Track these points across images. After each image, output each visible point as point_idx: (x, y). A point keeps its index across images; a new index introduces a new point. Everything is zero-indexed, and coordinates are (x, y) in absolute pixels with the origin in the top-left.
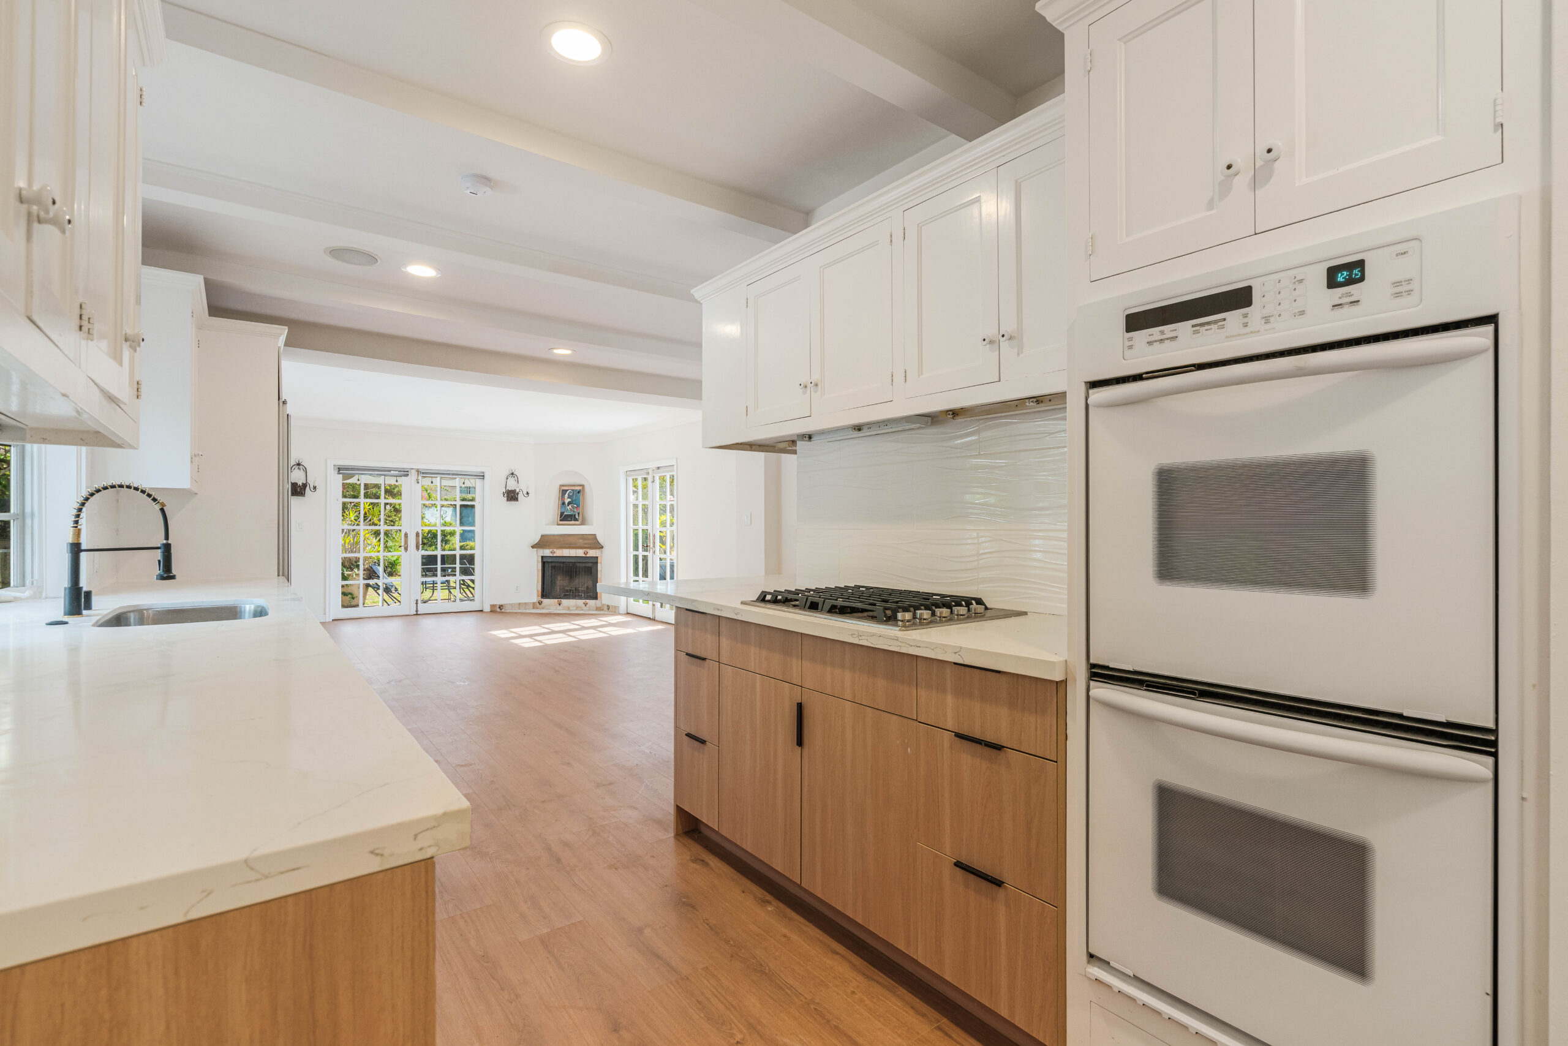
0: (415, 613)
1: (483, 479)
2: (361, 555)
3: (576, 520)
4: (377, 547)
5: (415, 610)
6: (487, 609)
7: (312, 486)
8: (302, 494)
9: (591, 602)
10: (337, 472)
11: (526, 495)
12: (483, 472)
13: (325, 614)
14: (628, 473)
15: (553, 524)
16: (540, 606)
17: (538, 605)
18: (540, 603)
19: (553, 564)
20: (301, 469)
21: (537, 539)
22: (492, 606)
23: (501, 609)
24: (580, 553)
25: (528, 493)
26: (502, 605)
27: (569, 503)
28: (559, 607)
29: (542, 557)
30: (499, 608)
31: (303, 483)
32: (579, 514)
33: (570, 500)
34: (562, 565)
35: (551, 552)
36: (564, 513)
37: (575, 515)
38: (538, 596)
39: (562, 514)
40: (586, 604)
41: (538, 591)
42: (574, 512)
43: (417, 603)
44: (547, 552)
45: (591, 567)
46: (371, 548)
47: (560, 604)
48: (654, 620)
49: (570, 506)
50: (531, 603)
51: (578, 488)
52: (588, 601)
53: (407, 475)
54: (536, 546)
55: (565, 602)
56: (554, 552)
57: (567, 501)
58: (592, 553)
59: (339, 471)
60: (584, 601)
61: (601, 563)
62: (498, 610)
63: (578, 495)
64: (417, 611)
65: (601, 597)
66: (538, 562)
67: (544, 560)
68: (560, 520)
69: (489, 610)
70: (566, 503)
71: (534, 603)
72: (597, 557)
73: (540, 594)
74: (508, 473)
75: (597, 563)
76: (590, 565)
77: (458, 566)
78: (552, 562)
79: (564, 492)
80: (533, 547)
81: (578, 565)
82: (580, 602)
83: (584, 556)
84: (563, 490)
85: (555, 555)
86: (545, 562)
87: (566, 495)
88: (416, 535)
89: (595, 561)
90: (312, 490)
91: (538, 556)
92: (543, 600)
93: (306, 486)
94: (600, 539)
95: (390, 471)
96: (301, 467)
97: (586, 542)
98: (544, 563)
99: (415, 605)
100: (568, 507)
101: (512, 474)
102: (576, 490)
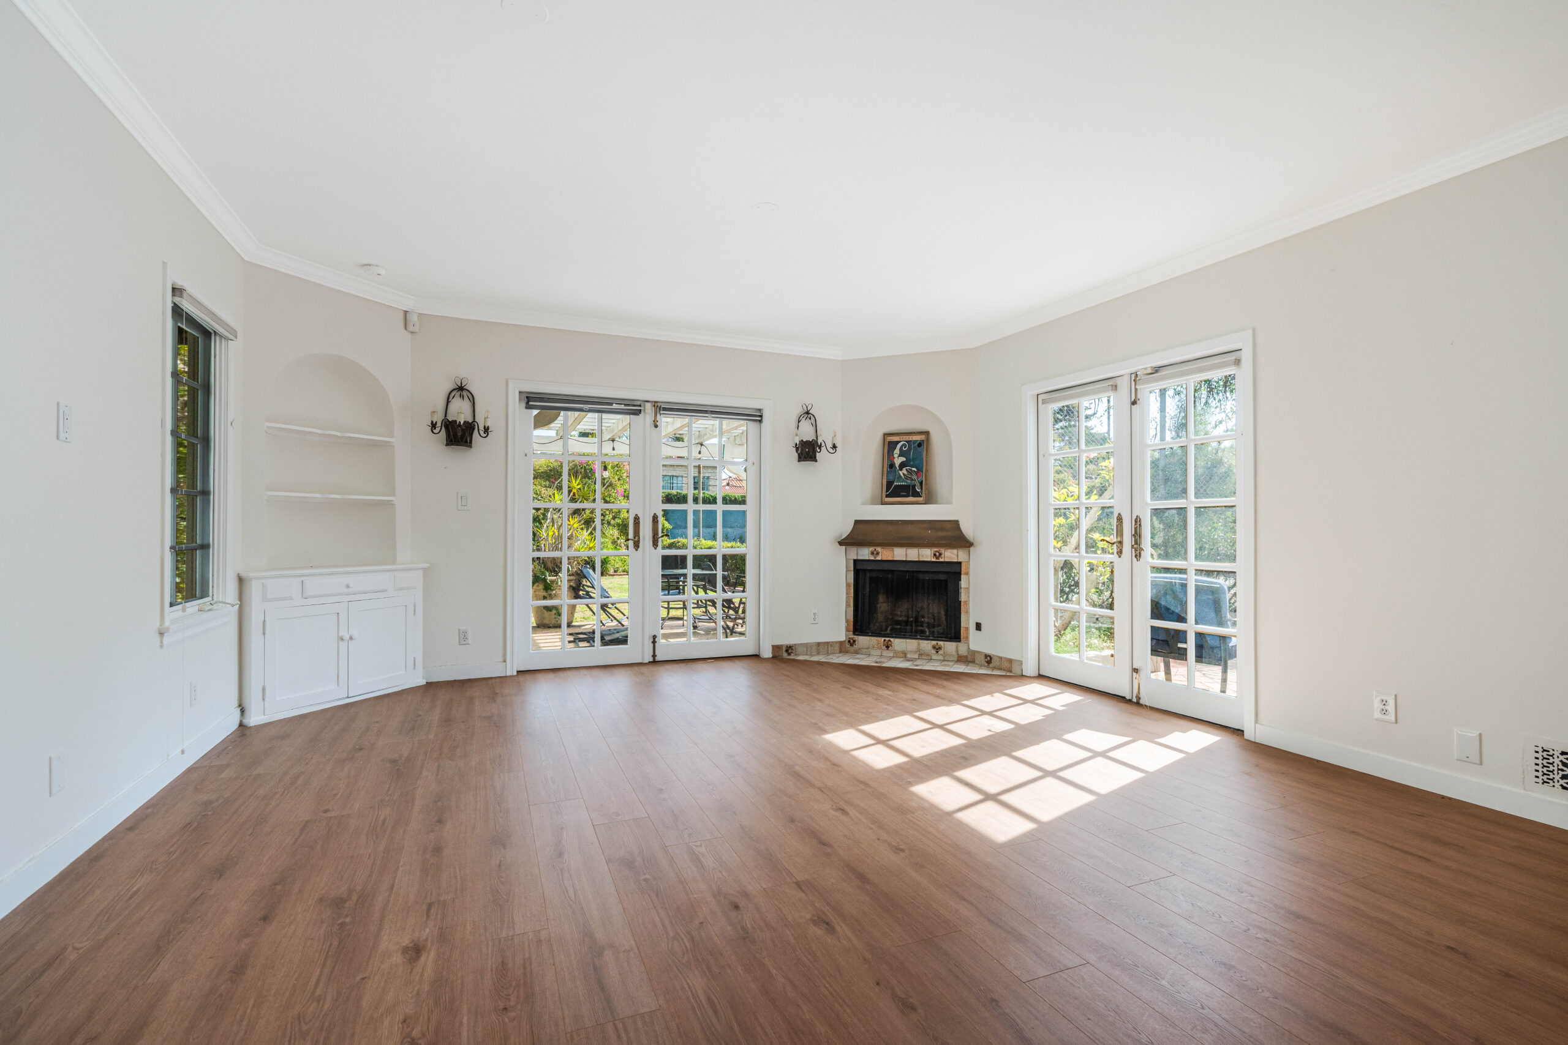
0: (651, 660)
1: (760, 421)
2: (564, 554)
3: (917, 495)
4: (588, 542)
5: (652, 654)
6: (767, 653)
7: (481, 428)
8: (466, 442)
9: (949, 647)
10: (524, 405)
11: (831, 451)
12: (760, 410)
13: (505, 661)
14: (1040, 400)
15: (873, 502)
16: (852, 649)
17: (848, 646)
18: (852, 643)
19: (874, 574)
20: (466, 397)
21: (847, 529)
22: (776, 648)
23: (789, 654)
24: (926, 554)
25: (834, 447)
26: (790, 647)
27: (902, 465)
28: (886, 653)
29: (855, 561)
30: (787, 651)
31: (465, 422)
32: (921, 483)
33: (904, 459)
34: (890, 576)
35: (872, 553)
36: (893, 482)
37: (914, 486)
38: (847, 630)
39: (889, 484)
40: (937, 649)
41: (847, 621)
42: (912, 480)
43: (654, 642)
44: (865, 553)
45: (946, 581)
46: (581, 543)
47: (888, 647)
48: (1138, 704)
49: (904, 471)
50: (836, 642)
51: (922, 437)
52: (941, 643)
53: (637, 413)
54: (846, 542)
55: (898, 644)
56: (878, 554)
57: (898, 461)
58: (950, 555)
59: (527, 403)
60: (934, 643)
61: (967, 574)
62: (785, 655)
63: (919, 449)
64: (654, 656)
65: (967, 638)
66: (847, 570)
67: (859, 567)
68: (887, 496)
69: (771, 656)
70: (897, 465)
71: (841, 643)
72: (960, 563)
73: (852, 627)
74: (798, 410)
75: (959, 574)
76: (942, 577)
77: (719, 572)
78: (870, 571)
79: (892, 446)
80: (841, 543)
81: (921, 576)
82: (927, 645)
83: (934, 560)
84: (890, 443)
85: (879, 558)
86: (860, 570)
87: (897, 451)
88: (653, 520)
89: (954, 572)
90: (482, 433)
91: (847, 560)
92: (856, 637)
93: (474, 429)
94: (967, 529)
95: (611, 404)
96: (465, 393)
97: (941, 534)
98: (857, 572)
99: (652, 645)
100: (901, 473)
101: (808, 413)
102: (915, 442)
